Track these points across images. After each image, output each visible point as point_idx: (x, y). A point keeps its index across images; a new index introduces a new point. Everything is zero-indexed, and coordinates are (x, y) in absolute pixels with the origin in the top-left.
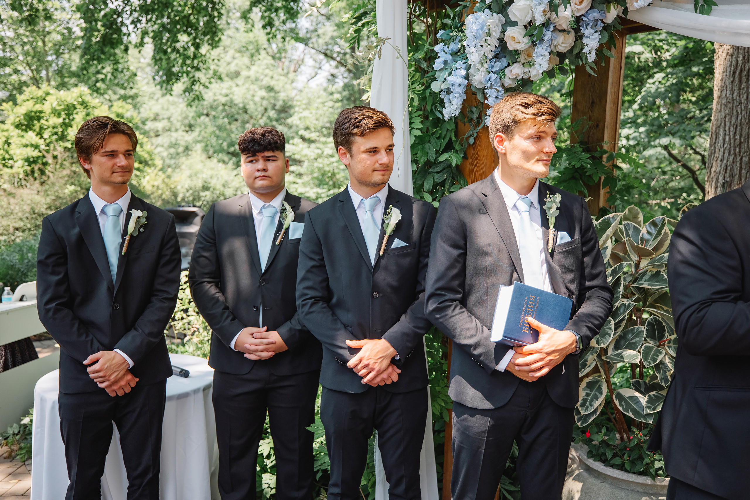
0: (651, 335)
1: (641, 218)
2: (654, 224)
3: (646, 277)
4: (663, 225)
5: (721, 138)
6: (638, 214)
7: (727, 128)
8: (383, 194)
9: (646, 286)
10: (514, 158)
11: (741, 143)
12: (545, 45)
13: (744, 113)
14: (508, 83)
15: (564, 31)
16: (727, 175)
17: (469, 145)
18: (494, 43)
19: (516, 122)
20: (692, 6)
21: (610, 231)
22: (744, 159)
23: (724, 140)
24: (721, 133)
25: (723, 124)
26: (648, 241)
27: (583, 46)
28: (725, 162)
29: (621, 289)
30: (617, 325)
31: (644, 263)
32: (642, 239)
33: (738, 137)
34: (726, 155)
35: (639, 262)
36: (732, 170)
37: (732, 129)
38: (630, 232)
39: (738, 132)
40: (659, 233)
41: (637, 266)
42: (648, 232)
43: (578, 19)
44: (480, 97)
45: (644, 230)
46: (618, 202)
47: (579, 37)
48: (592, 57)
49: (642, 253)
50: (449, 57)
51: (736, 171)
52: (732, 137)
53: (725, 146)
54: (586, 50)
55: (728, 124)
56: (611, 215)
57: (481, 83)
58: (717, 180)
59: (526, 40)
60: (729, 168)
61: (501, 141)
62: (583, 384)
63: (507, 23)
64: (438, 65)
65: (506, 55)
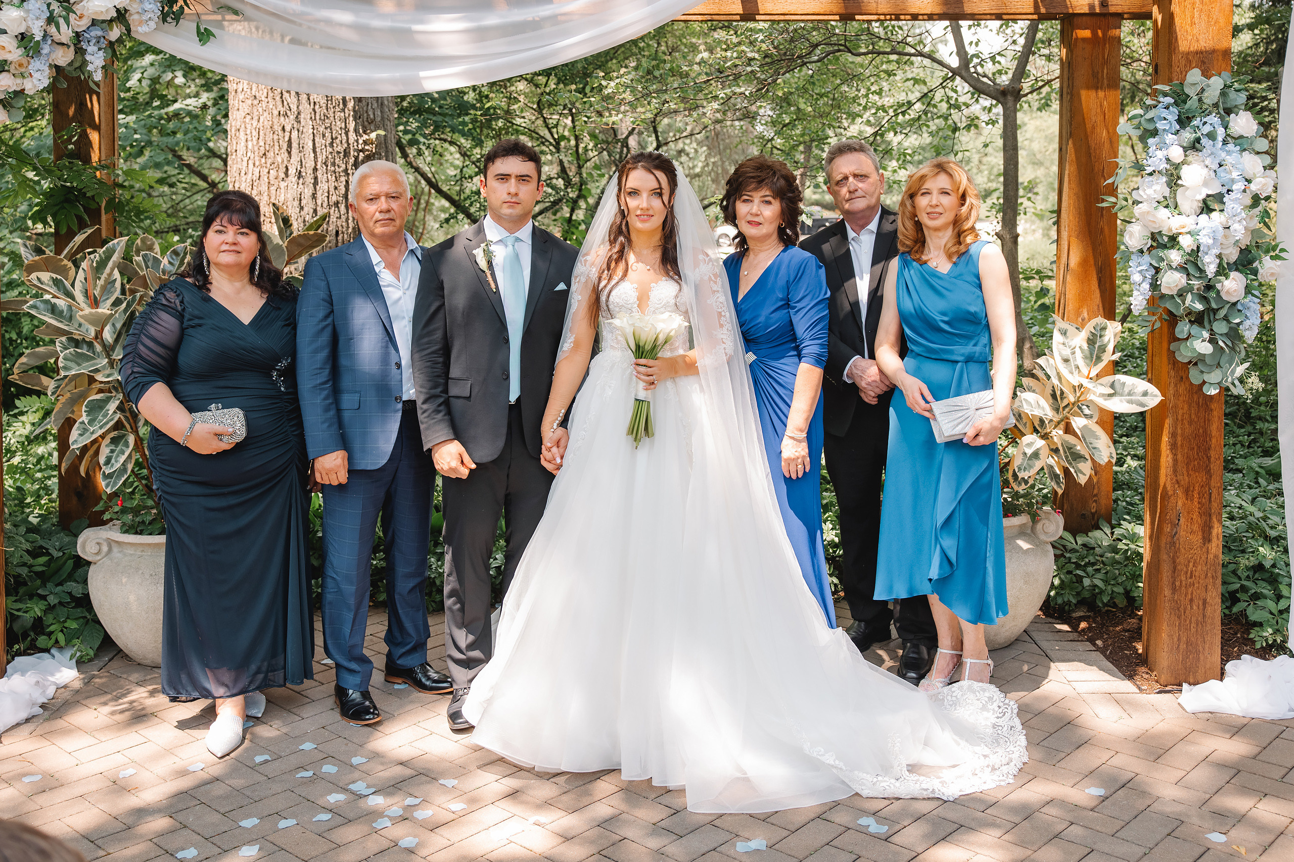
1: (157, 248)
4: (186, 254)
5: (243, 144)
6: (153, 244)
7: (248, 132)
12: (44, 58)
13: (266, 114)
15: (63, 44)
22: (271, 172)
25: (243, 126)
27: (85, 62)
28: (250, 175)
33: (262, 143)
34: (251, 165)
37: (255, 133)
38: (150, 264)
39: (261, 138)
42: (170, 263)
43: (78, 34)
45: (165, 261)
47: (80, 51)
51: (264, 188)
52: (255, 143)
53: (249, 154)
54: (90, 67)
59: (19, 52)
60: (255, 184)
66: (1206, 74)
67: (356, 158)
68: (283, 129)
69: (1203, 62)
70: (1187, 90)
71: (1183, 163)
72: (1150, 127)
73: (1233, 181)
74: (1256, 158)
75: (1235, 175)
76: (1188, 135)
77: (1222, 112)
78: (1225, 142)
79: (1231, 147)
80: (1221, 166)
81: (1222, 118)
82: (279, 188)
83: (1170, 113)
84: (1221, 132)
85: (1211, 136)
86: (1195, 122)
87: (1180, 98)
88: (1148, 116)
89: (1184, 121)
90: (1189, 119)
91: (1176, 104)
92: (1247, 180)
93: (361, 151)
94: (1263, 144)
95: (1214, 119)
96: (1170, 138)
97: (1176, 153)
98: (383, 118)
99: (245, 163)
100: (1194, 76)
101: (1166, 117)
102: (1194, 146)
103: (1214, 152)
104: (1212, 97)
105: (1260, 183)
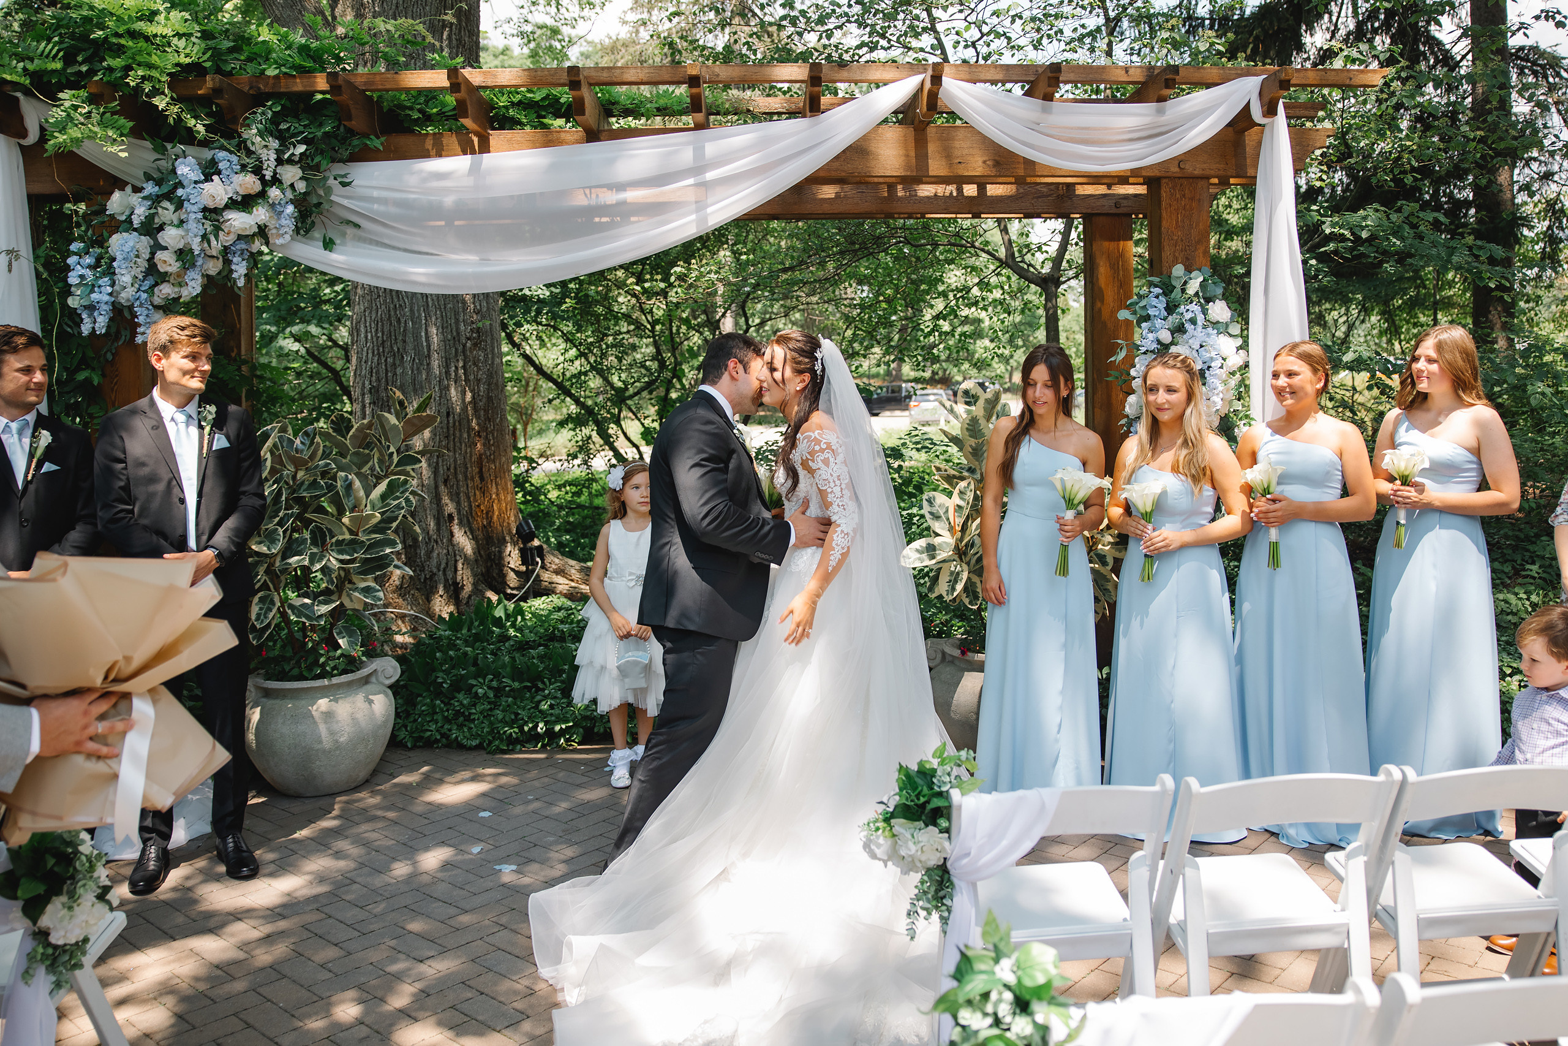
0: (314, 543)
2: (306, 434)
3: (305, 487)
4: (315, 435)
8: (31, 417)
9: (305, 494)
10: (172, 375)
11: (383, 341)
12: (197, 269)
14: (157, 301)
15: (213, 257)
16: (374, 378)
17: (107, 361)
18: (143, 264)
19: (171, 342)
20: (321, 244)
21: (269, 443)
23: (366, 337)
24: (363, 329)
26: (302, 451)
27: (231, 271)
29: (284, 498)
30: (285, 532)
31: (300, 474)
32: (297, 451)
33: (380, 334)
34: (370, 355)
35: (296, 473)
36: (377, 373)
38: (285, 444)
40: (312, 443)
41: (294, 477)
42: (302, 443)
43: (226, 248)
44: (127, 314)
45: (298, 441)
46: (265, 415)
47: (227, 262)
48: (241, 283)
49: (298, 463)
50: (88, 273)
51: (382, 375)
53: (368, 345)
54: (235, 275)
55: (368, 319)
56: (269, 427)
57: (128, 300)
58: (364, 384)
59: (178, 264)
61: (159, 360)
62: (256, 599)
63: (157, 247)
64: (73, 279)
65: (154, 274)
66: (1189, 270)
67: (464, 346)
68: (399, 321)
69: (1187, 259)
70: (1174, 283)
71: (1172, 343)
72: (1144, 314)
73: (1212, 359)
74: (1231, 339)
75: (1213, 354)
76: (1173, 319)
77: (1202, 301)
78: (1205, 327)
79: (1210, 330)
80: (1201, 346)
81: (1201, 305)
82: (395, 374)
83: (1161, 302)
84: (1200, 318)
85: (1193, 321)
86: (1182, 309)
87: (1168, 289)
88: (1142, 304)
89: (1171, 309)
90: (1177, 306)
91: (1165, 294)
92: (1224, 359)
93: (468, 339)
94: (1235, 329)
95: (1195, 307)
96: (1158, 323)
97: (1165, 336)
98: (488, 308)
99: (365, 354)
100: (1178, 270)
101: (1157, 305)
102: (1179, 330)
103: (1196, 334)
104: (1193, 287)
105: (1235, 360)
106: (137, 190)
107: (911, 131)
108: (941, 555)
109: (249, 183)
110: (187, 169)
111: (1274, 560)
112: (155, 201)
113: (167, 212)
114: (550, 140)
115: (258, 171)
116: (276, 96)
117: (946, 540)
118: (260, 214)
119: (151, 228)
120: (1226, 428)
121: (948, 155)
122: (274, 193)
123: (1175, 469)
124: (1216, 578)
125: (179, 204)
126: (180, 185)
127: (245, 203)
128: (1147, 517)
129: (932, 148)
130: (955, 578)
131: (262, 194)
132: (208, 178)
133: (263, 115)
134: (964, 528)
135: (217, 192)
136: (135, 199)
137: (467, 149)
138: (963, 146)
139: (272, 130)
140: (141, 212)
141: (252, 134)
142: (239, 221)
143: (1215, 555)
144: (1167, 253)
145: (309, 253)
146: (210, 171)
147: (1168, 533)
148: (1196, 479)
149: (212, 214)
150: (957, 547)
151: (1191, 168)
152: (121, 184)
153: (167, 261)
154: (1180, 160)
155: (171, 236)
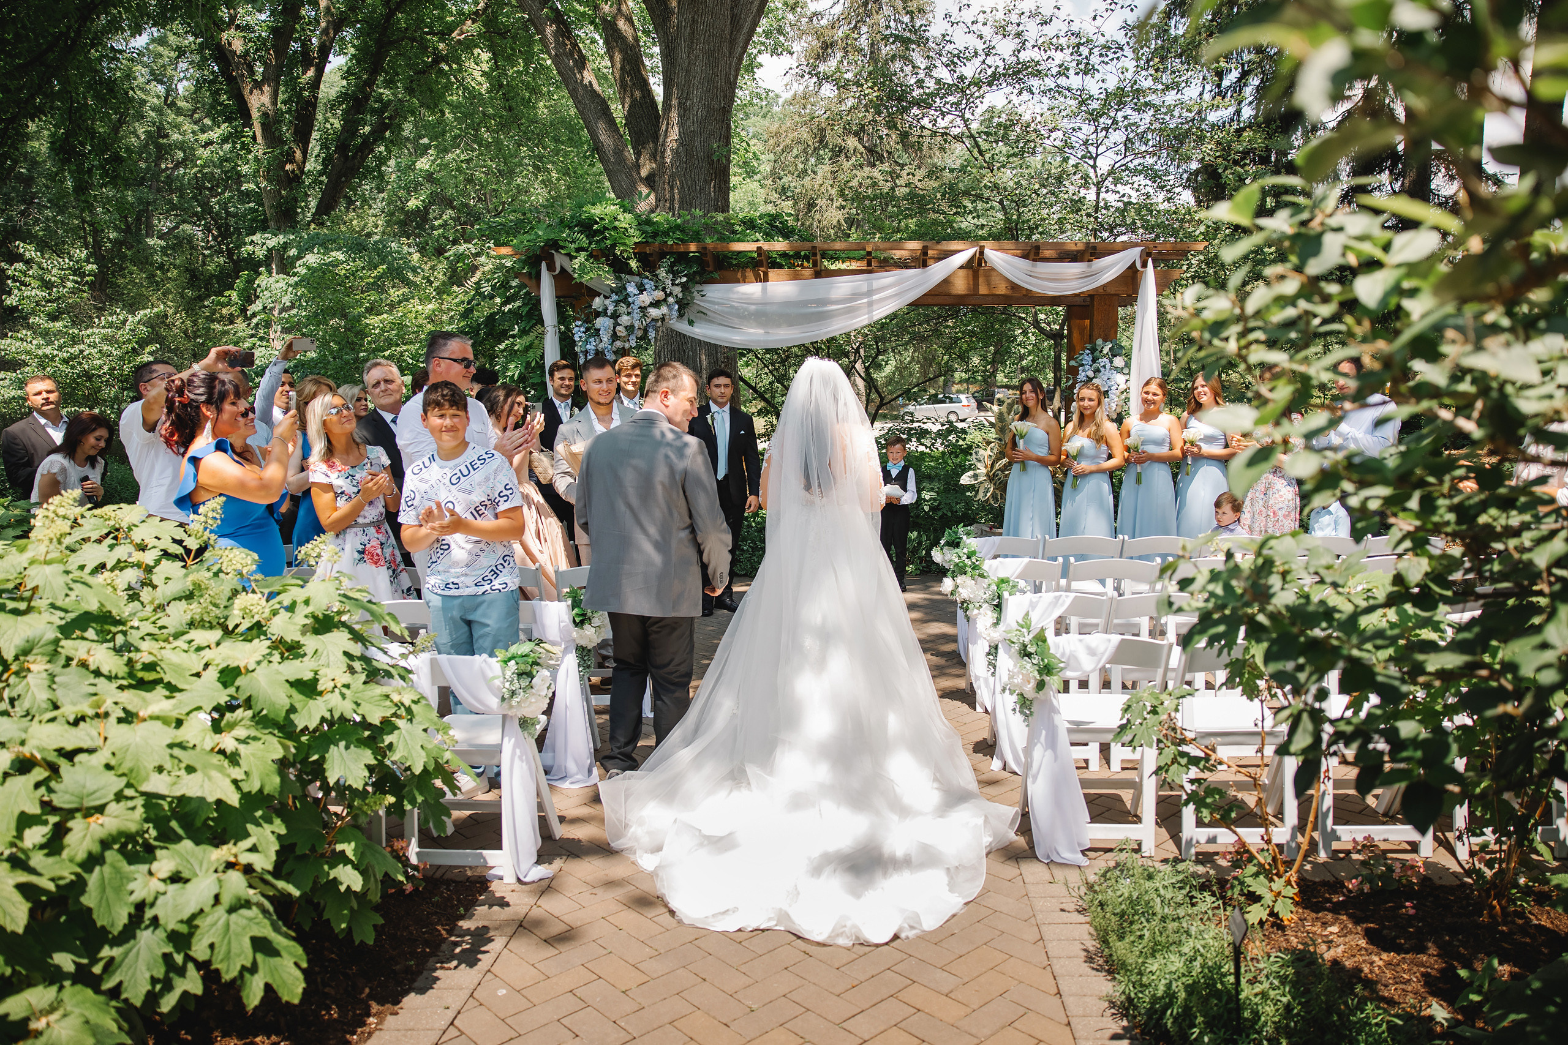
12: (634, 334)
15: (641, 329)
20: (688, 323)
43: (647, 325)
47: (647, 331)
50: (584, 335)
54: (650, 337)
59: (626, 332)
63: (616, 324)
64: (577, 338)
65: (615, 337)
66: (1105, 341)
69: (1105, 336)
70: (1097, 348)
72: (1082, 363)
73: (1112, 386)
74: (1122, 376)
75: (1113, 383)
76: (1095, 366)
77: (1110, 357)
78: (1110, 370)
79: (1112, 371)
80: (1108, 379)
81: (1109, 359)
83: (1090, 357)
84: (1108, 366)
85: (1105, 367)
86: (1100, 361)
87: (1093, 350)
88: (1081, 358)
89: (1094, 360)
90: (1097, 360)
91: (1091, 353)
92: (1118, 386)
94: (1125, 371)
95: (1106, 360)
96: (1088, 367)
97: (1091, 374)
100: (1099, 342)
101: (1087, 359)
102: (1097, 371)
103: (1105, 374)
104: (1106, 350)
105: (1123, 387)
106: (606, 297)
107: (971, 272)
108: (981, 479)
109: (659, 295)
110: (631, 289)
111: (1139, 481)
112: (617, 303)
113: (623, 308)
114: (796, 277)
115: (664, 289)
116: (671, 253)
117: (982, 470)
118: (664, 309)
119: (615, 316)
120: (1119, 420)
121: (988, 284)
122: (671, 300)
123: (1089, 436)
124: (1106, 487)
125: (629, 305)
126: (628, 295)
127: (656, 304)
128: (1075, 458)
129: (981, 280)
130: (987, 490)
131: (665, 300)
132: (641, 292)
133: (666, 262)
134: (992, 466)
135: (645, 299)
136: (607, 302)
137: (758, 279)
138: (995, 280)
139: (671, 271)
140: (611, 309)
141: (662, 273)
142: (654, 312)
143: (1106, 477)
144: (1096, 332)
145: (683, 327)
146: (641, 289)
147: (1083, 465)
148: (1098, 441)
149: (643, 309)
150: (987, 475)
151: (1109, 290)
152: (599, 295)
153: (621, 331)
154: (1104, 286)
155: (625, 320)
